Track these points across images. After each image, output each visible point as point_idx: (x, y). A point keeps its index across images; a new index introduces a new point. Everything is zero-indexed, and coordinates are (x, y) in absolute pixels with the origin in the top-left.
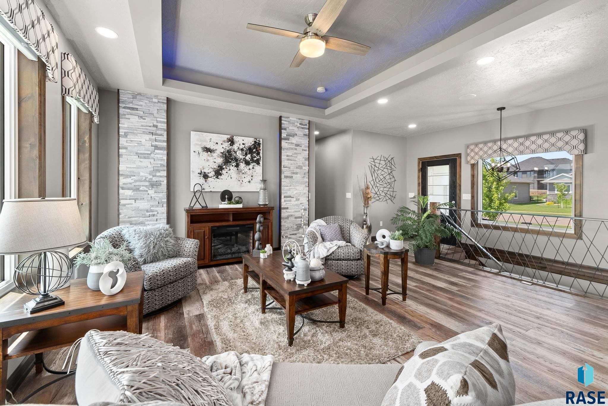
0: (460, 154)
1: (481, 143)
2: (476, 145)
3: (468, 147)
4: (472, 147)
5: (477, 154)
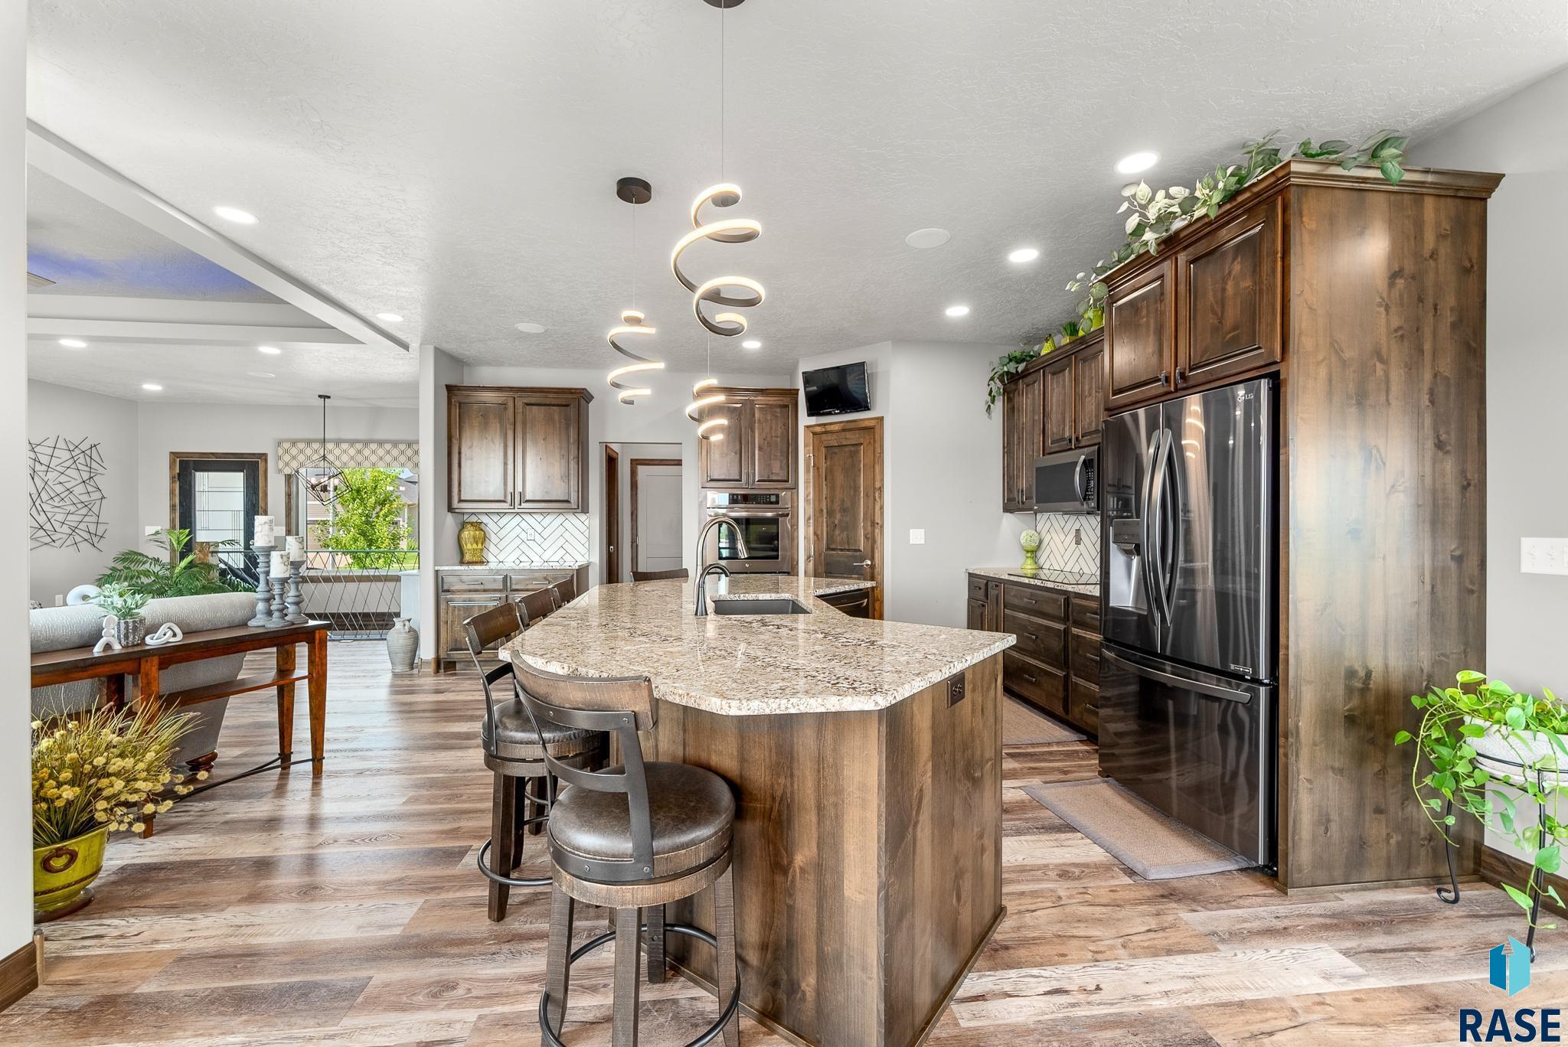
0: (265, 455)
1: (301, 441)
2: (294, 443)
3: (279, 444)
4: (286, 445)
5: (294, 458)
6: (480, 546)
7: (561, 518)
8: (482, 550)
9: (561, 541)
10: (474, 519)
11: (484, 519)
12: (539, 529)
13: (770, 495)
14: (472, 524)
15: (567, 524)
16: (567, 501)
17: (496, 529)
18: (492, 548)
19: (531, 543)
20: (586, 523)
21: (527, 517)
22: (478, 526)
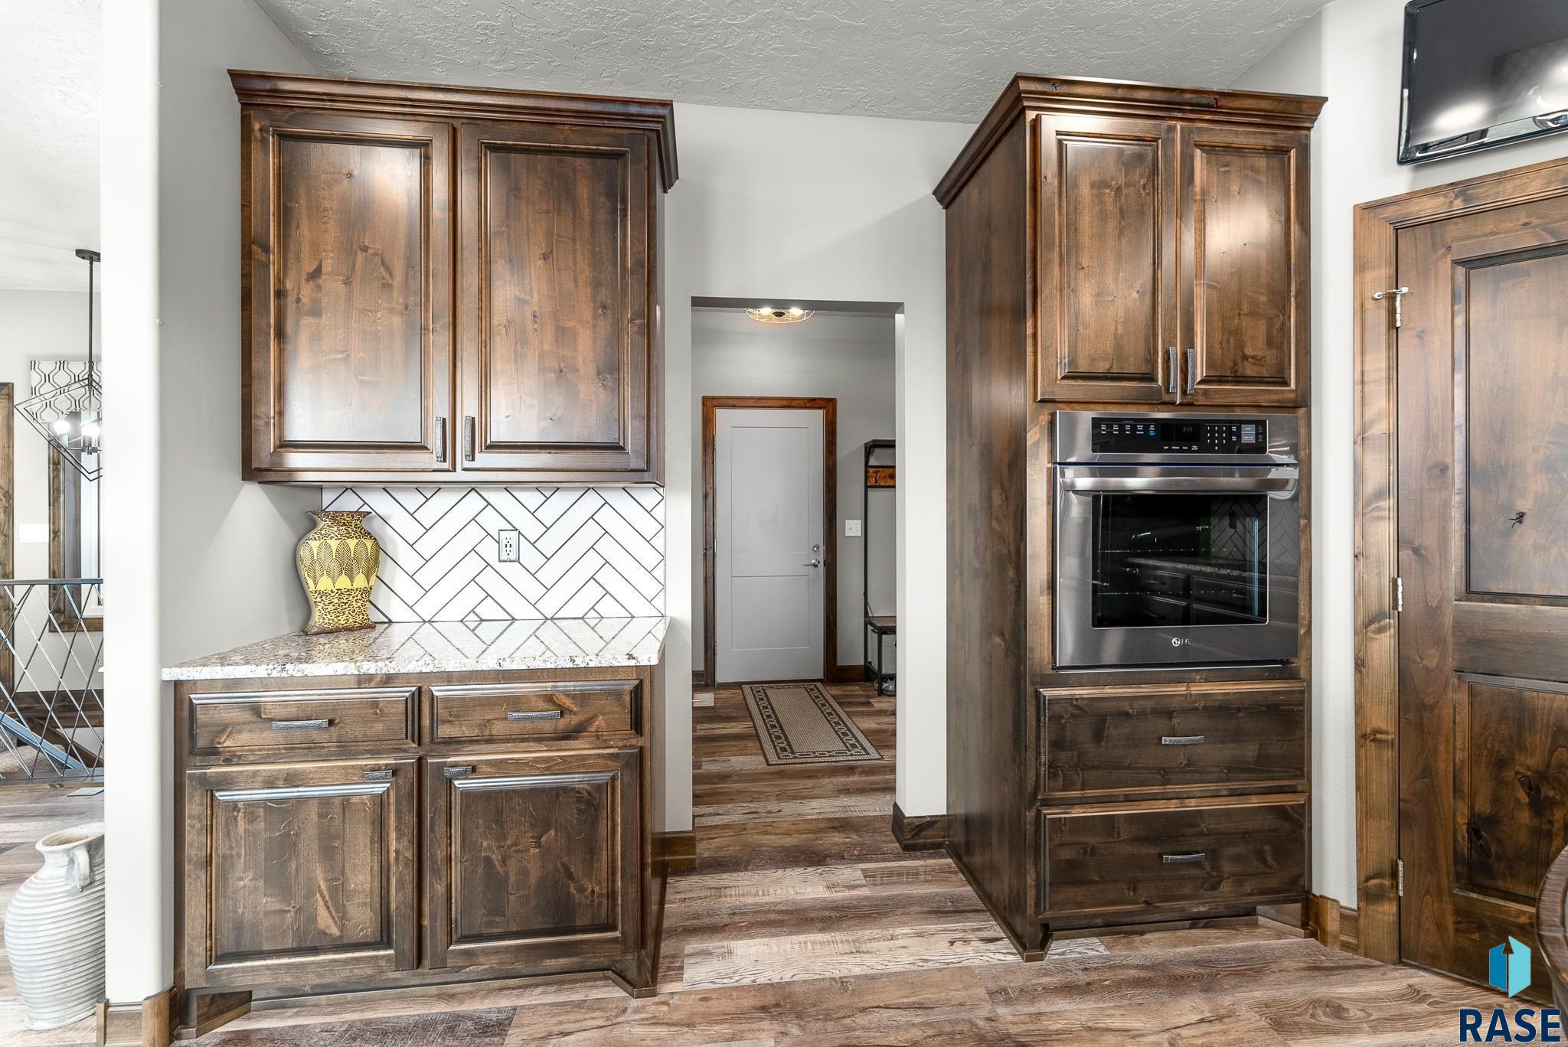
0: (8, 387)
2: (62, 363)
3: (33, 363)
6: (360, 581)
7: (592, 501)
8: (368, 591)
9: (592, 562)
10: (350, 503)
11: (379, 503)
12: (532, 530)
13: (1241, 422)
14: (336, 518)
15: (606, 517)
16: (617, 448)
17: (412, 531)
18: (400, 582)
19: (511, 570)
20: (658, 512)
21: (499, 498)
22: (358, 523)
